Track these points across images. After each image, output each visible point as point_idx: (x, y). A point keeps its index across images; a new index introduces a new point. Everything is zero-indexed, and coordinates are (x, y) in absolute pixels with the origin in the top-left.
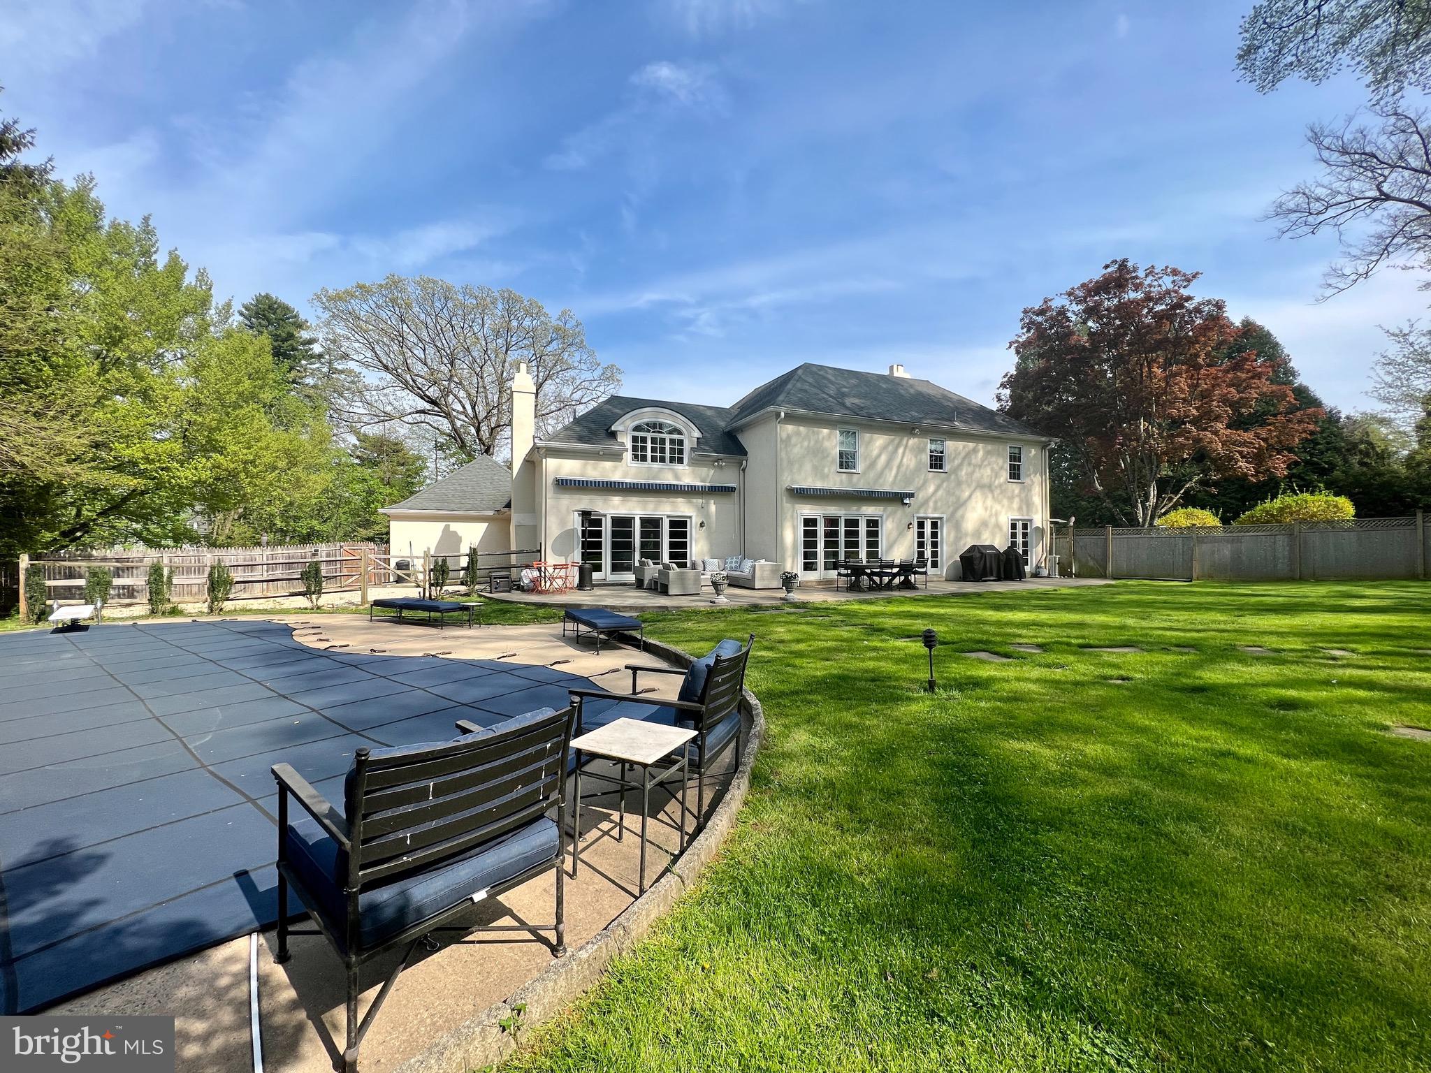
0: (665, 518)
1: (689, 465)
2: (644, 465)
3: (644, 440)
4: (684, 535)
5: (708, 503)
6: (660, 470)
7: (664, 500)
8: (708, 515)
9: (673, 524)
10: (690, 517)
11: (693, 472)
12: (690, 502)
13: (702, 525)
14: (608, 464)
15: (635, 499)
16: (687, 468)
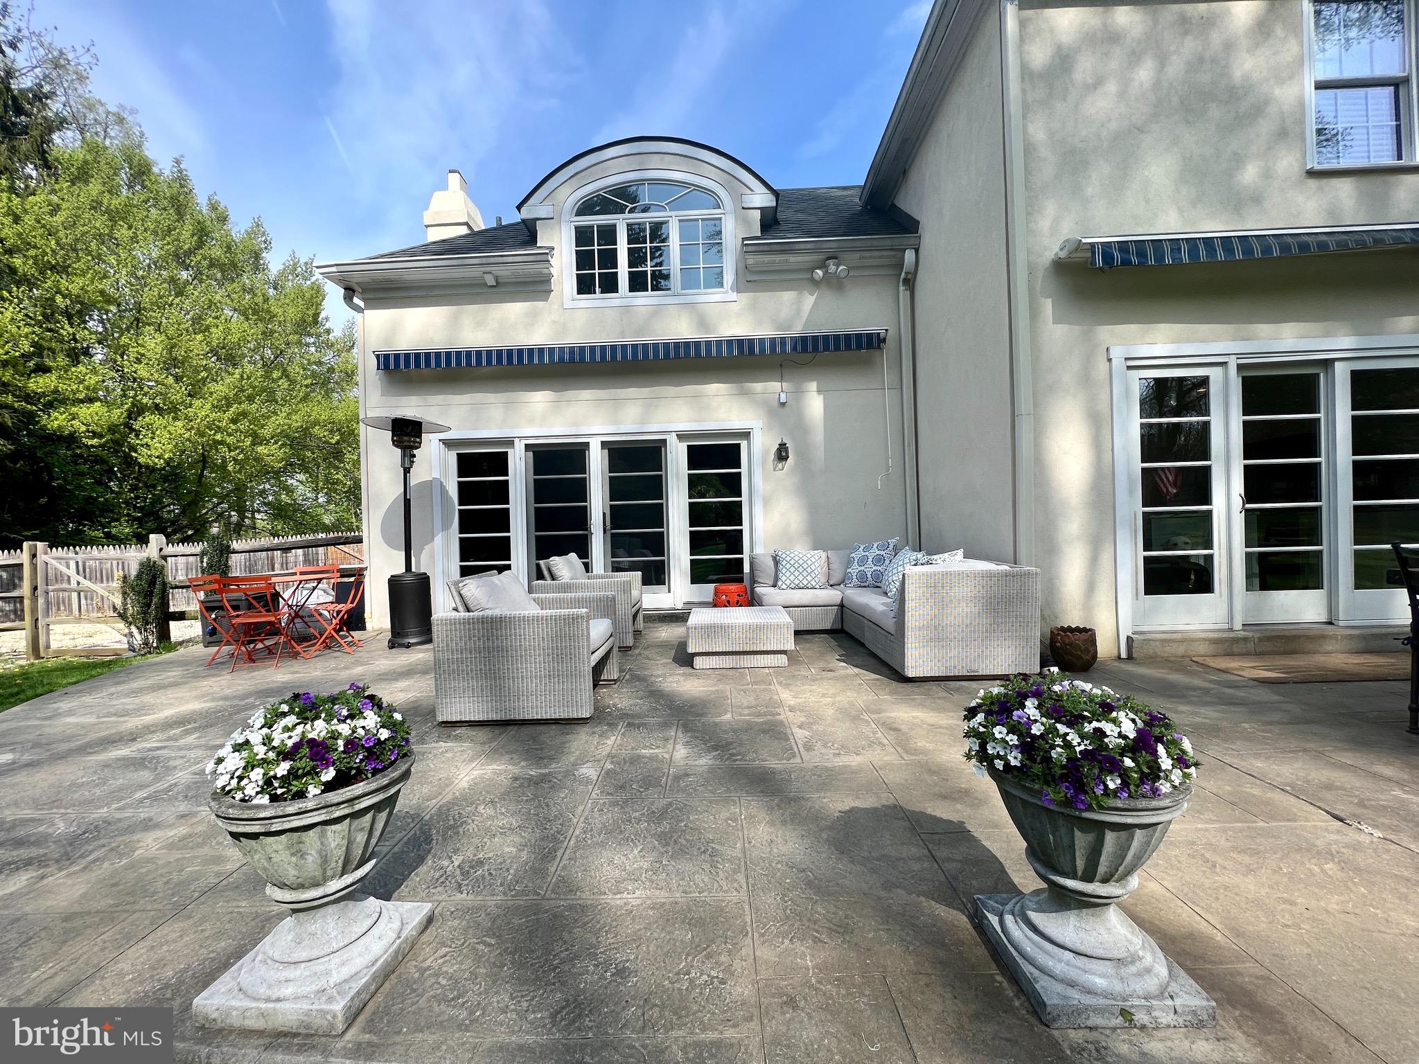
0: (672, 440)
1: (738, 288)
2: (612, 300)
3: (608, 234)
4: (733, 485)
5: (799, 393)
6: (658, 310)
7: (670, 390)
8: (800, 427)
9: (697, 456)
10: (746, 435)
11: (753, 307)
12: (744, 393)
13: (782, 454)
14: (514, 310)
15: (587, 394)
16: (733, 296)
